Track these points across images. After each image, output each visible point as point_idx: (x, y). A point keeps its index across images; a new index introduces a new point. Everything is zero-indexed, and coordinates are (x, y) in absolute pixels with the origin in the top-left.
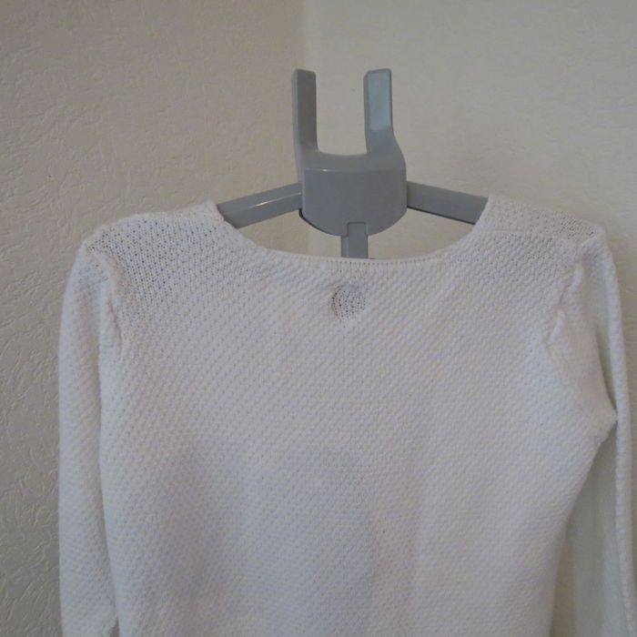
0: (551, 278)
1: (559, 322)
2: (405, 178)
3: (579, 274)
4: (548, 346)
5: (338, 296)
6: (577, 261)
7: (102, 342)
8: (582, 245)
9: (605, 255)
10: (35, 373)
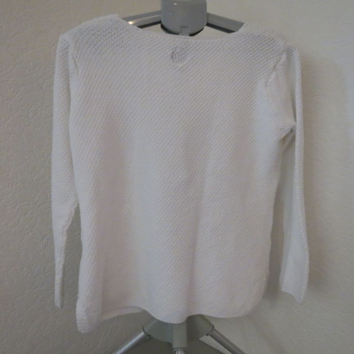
0: (272, 56)
1: (273, 76)
2: (206, 11)
3: (284, 57)
4: (266, 86)
5: (175, 53)
6: (284, 51)
7: (71, 72)
8: (288, 44)
9: (296, 51)
10: (37, 112)
